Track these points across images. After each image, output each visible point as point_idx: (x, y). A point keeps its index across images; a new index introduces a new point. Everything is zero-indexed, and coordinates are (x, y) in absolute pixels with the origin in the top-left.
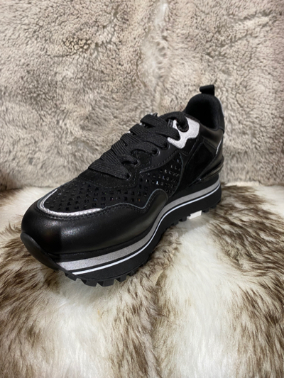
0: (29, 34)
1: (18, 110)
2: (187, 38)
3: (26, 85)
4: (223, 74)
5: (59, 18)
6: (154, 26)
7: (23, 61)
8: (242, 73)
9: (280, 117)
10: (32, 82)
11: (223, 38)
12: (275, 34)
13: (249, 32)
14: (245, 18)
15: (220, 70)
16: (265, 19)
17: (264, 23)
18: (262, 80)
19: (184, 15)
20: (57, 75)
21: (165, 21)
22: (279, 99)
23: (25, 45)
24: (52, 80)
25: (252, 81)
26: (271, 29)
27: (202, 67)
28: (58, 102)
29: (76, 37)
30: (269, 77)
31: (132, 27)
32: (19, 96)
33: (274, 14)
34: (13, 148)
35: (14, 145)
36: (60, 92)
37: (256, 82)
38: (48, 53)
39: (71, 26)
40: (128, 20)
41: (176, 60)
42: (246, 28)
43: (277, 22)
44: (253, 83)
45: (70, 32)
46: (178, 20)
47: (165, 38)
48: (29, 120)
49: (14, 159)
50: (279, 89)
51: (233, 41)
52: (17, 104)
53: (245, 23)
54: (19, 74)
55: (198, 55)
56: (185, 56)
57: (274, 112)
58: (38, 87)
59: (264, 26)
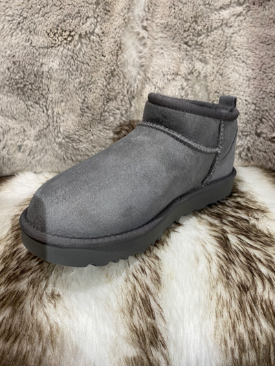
0: (13, 25)
1: (6, 101)
2: (166, 27)
3: (13, 76)
4: (200, 63)
5: (42, 9)
6: (133, 16)
7: (8, 52)
8: (217, 61)
9: (253, 103)
10: (19, 73)
11: (200, 28)
12: (249, 23)
13: (225, 22)
14: (221, 8)
15: (197, 59)
16: (239, 9)
17: (239, 12)
18: (237, 68)
19: (162, 5)
20: (43, 65)
21: (145, 11)
22: (252, 86)
23: (10, 36)
24: (38, 71)
25: (227, 69)
26: (245, 19)
27: (180, 56)
28: (44, 93)
29: (59, 28)
30: (243, 65)
31: (113, 17)
32: (6, 87)
33: (247, 4)
34: (3, 138)
35: (3, 134)
36: (46, 82)
37: (231, 70)
38: (33, 45)
39: (55, 17)
40: (109, 11)
41: (155, 50)
42: (221, 18)
43: (251, 11)
44: (228, 71)
45: (54, 24)
46: (157, 10)
47: (145, 28)
48: (18, 111)
49: (4, 148)
50: (252, 77)
51: (209, 30)
52: (4, 94)
53: (220, 12)
54: (5, 65)
55: (177, 44)
56: (164, 45)
57: (247, 98)
58: (24, 78)
59: (239, 15)
